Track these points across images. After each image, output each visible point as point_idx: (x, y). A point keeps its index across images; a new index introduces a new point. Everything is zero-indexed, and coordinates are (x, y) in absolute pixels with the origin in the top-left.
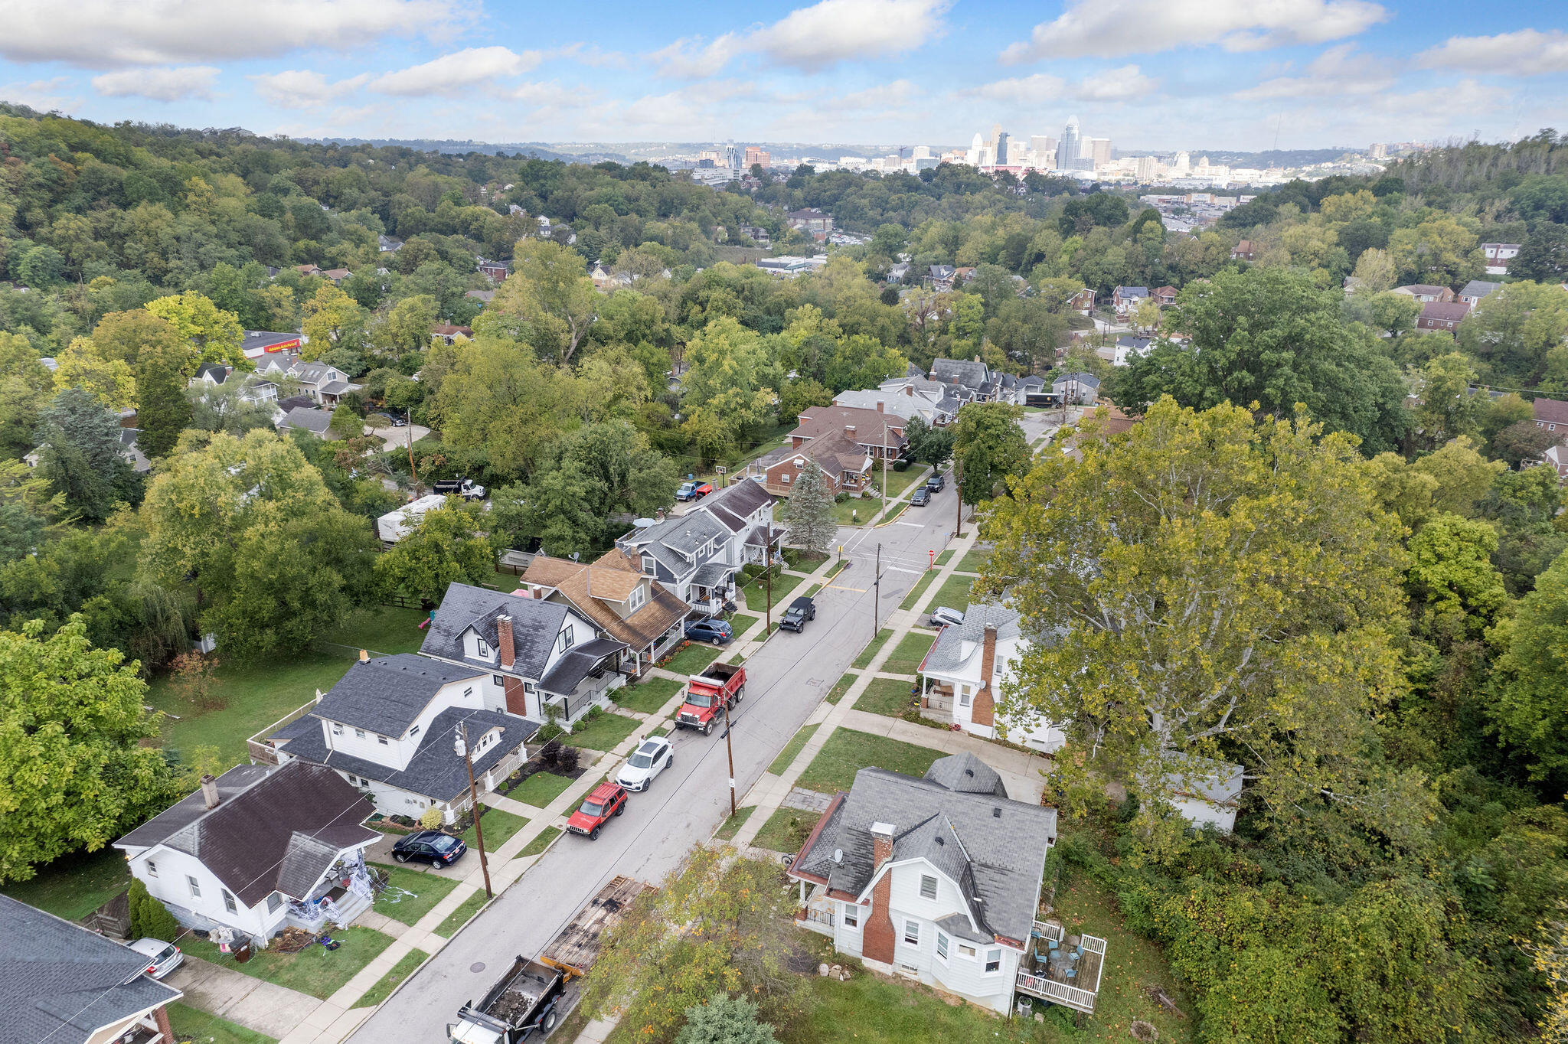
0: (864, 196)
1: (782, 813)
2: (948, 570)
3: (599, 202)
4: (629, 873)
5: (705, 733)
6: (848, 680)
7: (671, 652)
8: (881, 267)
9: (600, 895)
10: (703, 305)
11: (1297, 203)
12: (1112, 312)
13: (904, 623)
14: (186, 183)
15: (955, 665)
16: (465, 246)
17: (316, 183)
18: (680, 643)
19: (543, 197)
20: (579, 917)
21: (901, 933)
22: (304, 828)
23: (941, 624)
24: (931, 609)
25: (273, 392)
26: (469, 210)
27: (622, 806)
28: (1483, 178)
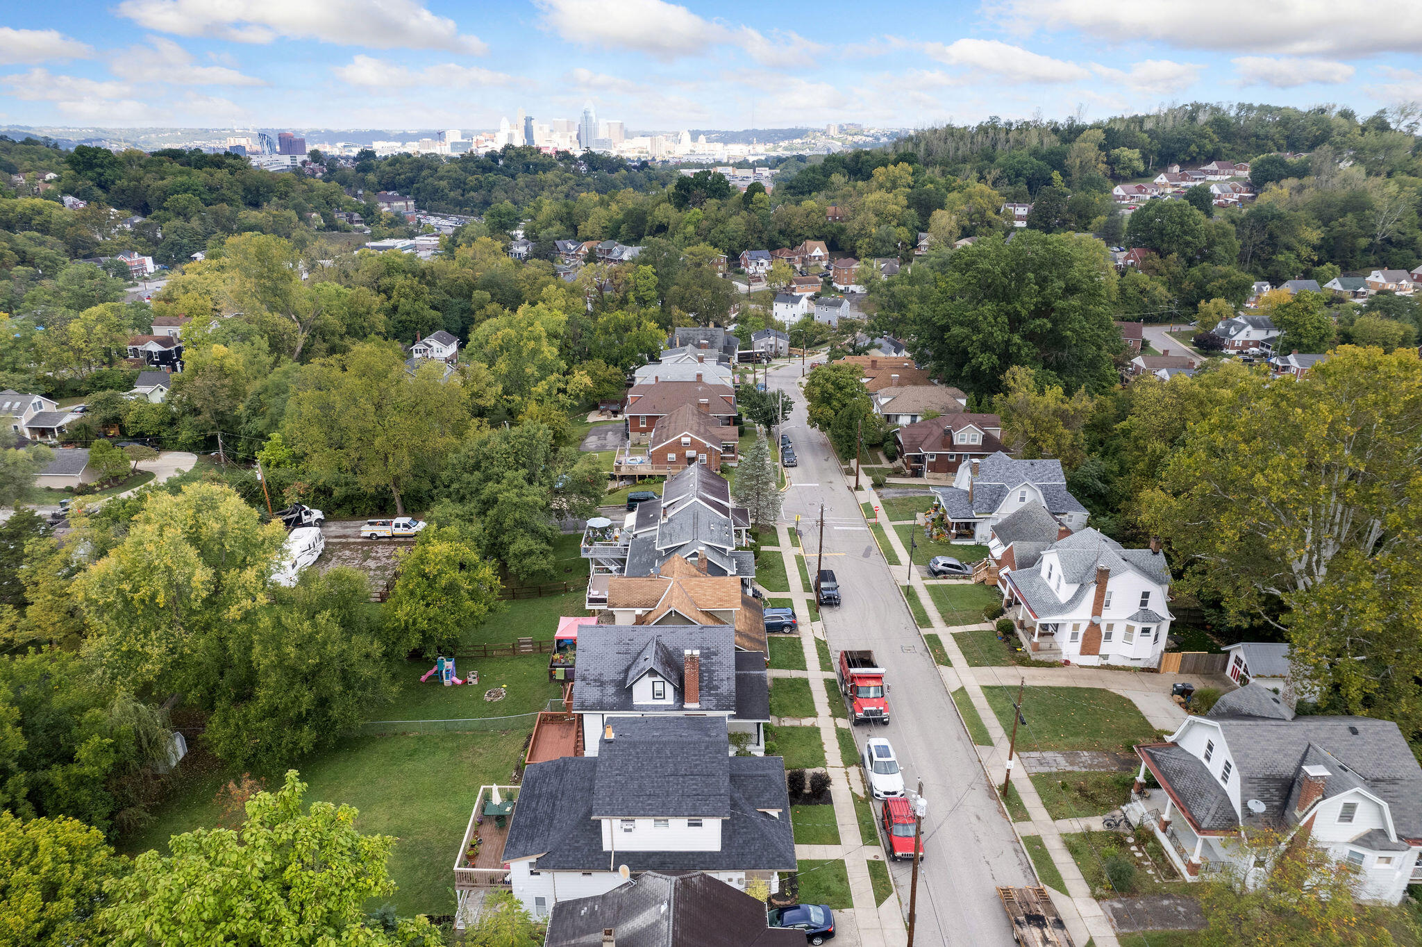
0: (441, 178)
1: (1039, 781)
2: (886, 522)
5: (887, 723)
6: (934, 641)
9: (1010, 914)
12: (744, 273)
13: (912, 577)
15: (1059, 607)
19: (103, 186)
20: (1023, 944)
24: (919, 560)
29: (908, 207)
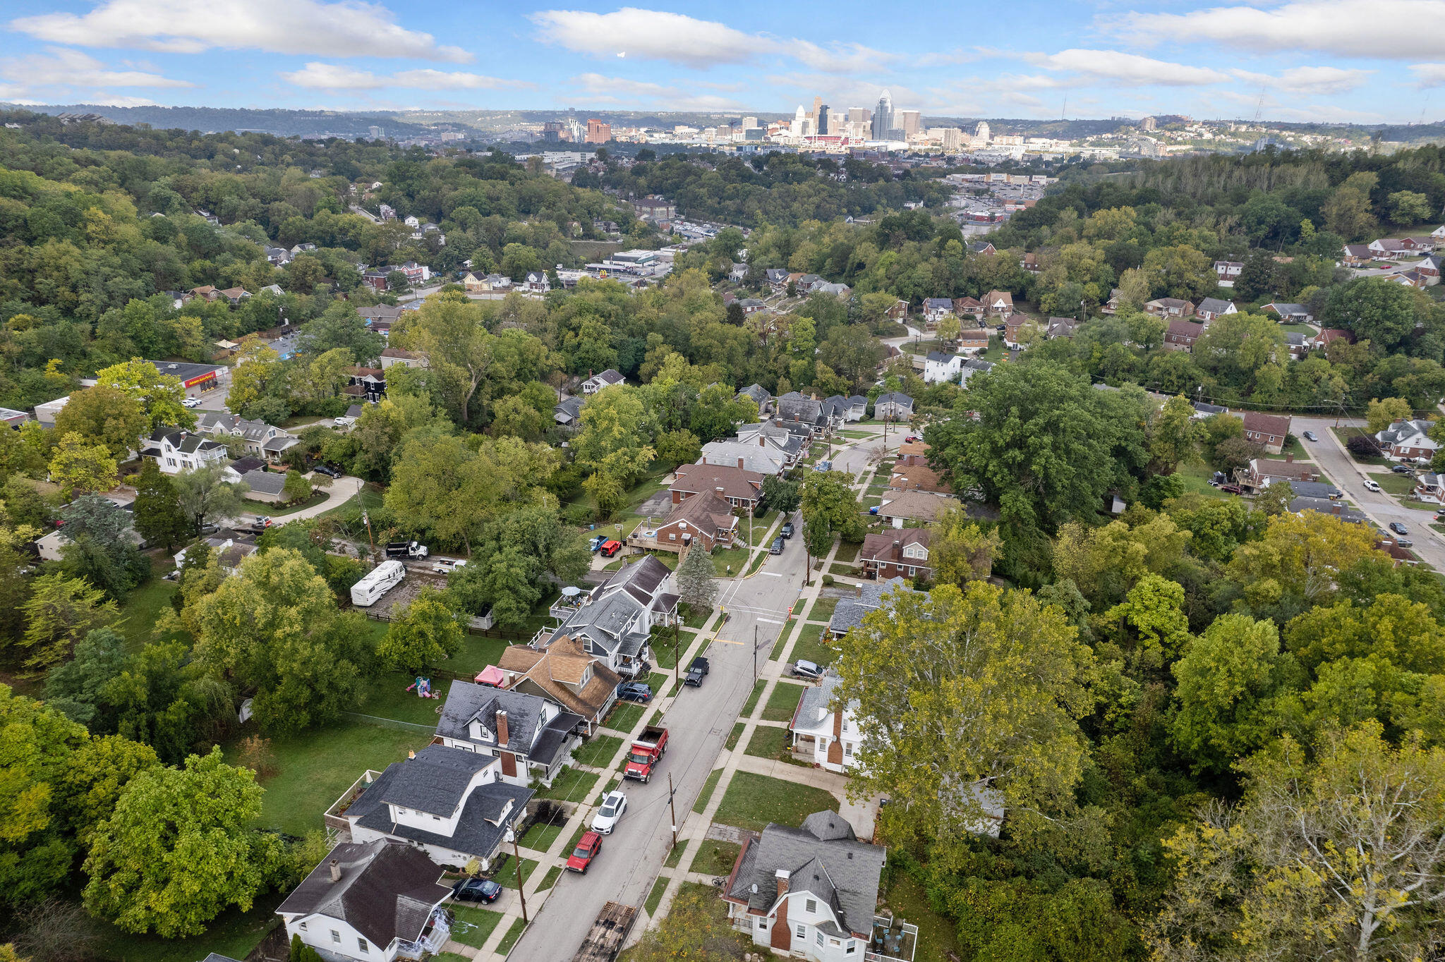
0: (702, 186)
1: (707, 844)
2: (802, 620)
3: (462, 204)
4: (613, 899)
5: (645, 782)
6: (739, 728)
7: (609, 713)
8: (723, 267)
9: (599, 917)
10: (575, 330)
11: (1077, 208)
12: (922, 320)
13: (774, 672)
14: (85, 213)
15: (815, 724)
16: (348, 259)
17: (195, 189)
18: (615, 704)
19: (410, 196)
20: (589, 934)
21: (794, 931)
22: (406, 892)
23: (801, 674)
24: (793, 660)
25: (223, 452)
26: (344, 218)
27: (599, 848)
28: (1221, 190)
29: (1105, 262)
